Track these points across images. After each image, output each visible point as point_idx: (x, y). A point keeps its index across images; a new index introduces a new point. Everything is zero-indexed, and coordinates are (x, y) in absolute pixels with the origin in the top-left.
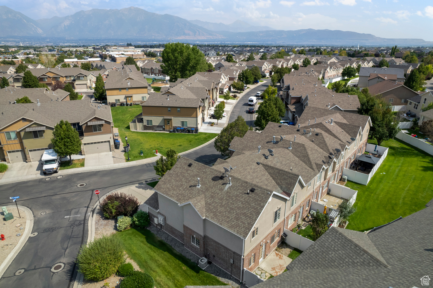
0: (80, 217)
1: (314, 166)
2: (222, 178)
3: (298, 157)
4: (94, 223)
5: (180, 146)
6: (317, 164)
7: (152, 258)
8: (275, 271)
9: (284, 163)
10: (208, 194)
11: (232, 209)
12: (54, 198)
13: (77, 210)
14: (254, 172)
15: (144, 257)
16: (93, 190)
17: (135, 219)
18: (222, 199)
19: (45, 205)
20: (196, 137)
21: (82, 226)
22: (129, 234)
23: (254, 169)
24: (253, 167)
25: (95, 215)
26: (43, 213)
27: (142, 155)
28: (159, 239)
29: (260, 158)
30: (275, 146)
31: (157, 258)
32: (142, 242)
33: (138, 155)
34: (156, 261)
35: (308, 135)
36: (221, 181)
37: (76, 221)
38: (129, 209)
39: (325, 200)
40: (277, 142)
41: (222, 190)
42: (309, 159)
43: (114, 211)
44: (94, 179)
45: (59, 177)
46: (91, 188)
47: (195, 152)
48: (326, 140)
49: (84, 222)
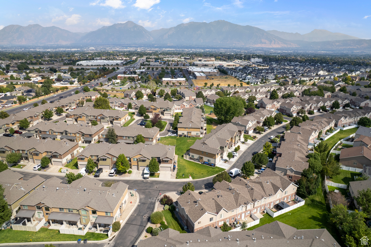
0: (153, 201)
1: (238, 204)
2: (196, 202)
3: (235, 199)
4: (157, 205)
5: (202, 174)
7: (171, 222)
9: (225, 200)
10: (191, 206)
12: (146, 191)
13: (153, 198)
14: (209, 202)
15: (169, 221)
16: (160, 191)
17: (170, 207)
18: (193, 209)
19: (144, 193)
20: (213, 170)
21: (153, 205)
22: (167, 212)
24: (210, 200)
25: (158, 202)
26: (143, 196)
27: (184, 176)
28: (176, 216)
31: (173, 222)
32: (170, 216)
33: (182, 175)
34: (172, 223)
35: (249, 188)
36: (195, 203)
37: (152, 202)
38: (169, 203)
39: (246, 219)
40: (230, 190)
41: (195, 206)
42: (238, 201)
43: (164, 202)
44: (161, 185)
45: (149, 181)
46: (159, 189)
48: (254, 193)
49: (154, 204)
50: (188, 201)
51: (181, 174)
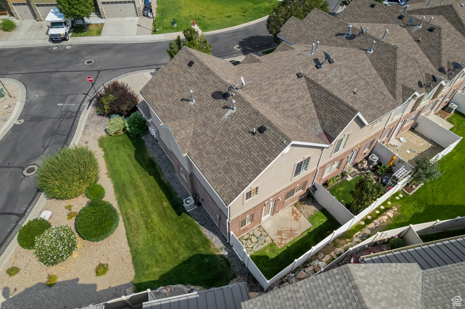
0: (74, 106)
1: (399, 90)
2: (225, 96)
3: (378, 69)
4: (86, 117)
5: (229, 17)
6: (405, 88)
7: (132, 181)
8: (280, 237)
9: (346, 78)
10: (201, 118)
11: (224, 152)
12: (54, 75)
13: (72, 97)
14: (285, 92)
15: (125, 177)
16: (99, 71)
17: (127, 125)
18: (215, 132)
19: (43, 84)
20: (256, 6)
21: (72, 120)
22: (118, 142)
23: (289, 85)
24: (288, 81)
25: (91, 107)
26: (38, 95)
27: (175, 25)
28: (151, 155)
29: (306, 65)
30: (348, 42)
31: (139, 182)
32: (129, 156)
33: (170, 24)
35: (415, 29)
36: (222, 102)
37: (68, 111)
38: (125, 108)
39: (402, 139)
40: (352, 37)
41: (220, 116)
42: (394, 76)
43: (106, 107)
44: (106, 55)
45: (67, 48)
46: (98, 68)
47: (246, 30)
48: (443, 42)
49: (75, 116)
50: (185, 95)
51: (167, 21)
